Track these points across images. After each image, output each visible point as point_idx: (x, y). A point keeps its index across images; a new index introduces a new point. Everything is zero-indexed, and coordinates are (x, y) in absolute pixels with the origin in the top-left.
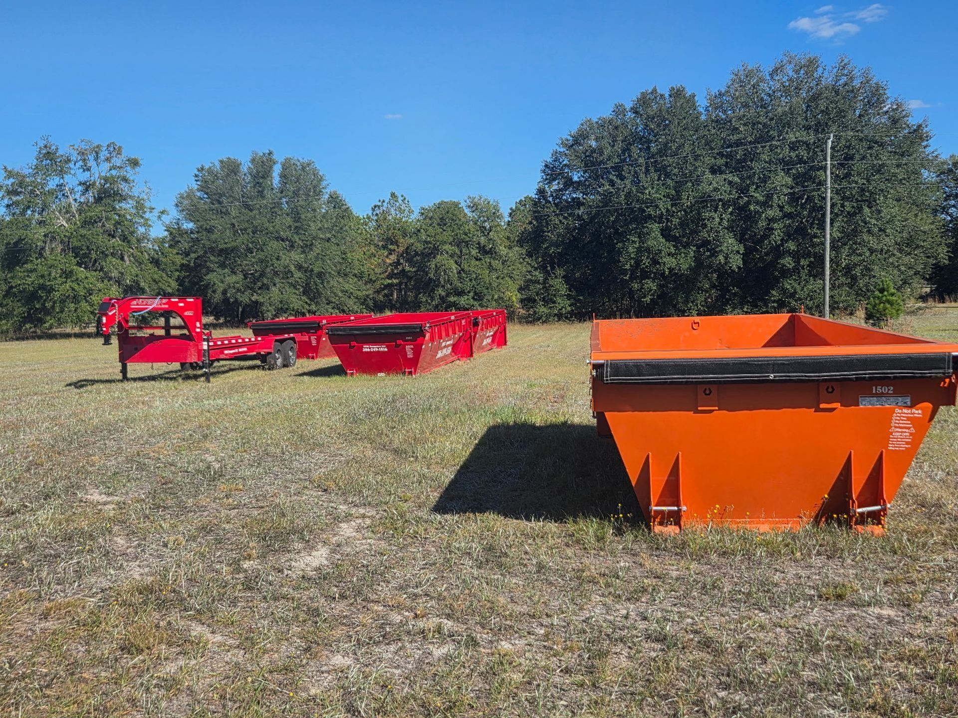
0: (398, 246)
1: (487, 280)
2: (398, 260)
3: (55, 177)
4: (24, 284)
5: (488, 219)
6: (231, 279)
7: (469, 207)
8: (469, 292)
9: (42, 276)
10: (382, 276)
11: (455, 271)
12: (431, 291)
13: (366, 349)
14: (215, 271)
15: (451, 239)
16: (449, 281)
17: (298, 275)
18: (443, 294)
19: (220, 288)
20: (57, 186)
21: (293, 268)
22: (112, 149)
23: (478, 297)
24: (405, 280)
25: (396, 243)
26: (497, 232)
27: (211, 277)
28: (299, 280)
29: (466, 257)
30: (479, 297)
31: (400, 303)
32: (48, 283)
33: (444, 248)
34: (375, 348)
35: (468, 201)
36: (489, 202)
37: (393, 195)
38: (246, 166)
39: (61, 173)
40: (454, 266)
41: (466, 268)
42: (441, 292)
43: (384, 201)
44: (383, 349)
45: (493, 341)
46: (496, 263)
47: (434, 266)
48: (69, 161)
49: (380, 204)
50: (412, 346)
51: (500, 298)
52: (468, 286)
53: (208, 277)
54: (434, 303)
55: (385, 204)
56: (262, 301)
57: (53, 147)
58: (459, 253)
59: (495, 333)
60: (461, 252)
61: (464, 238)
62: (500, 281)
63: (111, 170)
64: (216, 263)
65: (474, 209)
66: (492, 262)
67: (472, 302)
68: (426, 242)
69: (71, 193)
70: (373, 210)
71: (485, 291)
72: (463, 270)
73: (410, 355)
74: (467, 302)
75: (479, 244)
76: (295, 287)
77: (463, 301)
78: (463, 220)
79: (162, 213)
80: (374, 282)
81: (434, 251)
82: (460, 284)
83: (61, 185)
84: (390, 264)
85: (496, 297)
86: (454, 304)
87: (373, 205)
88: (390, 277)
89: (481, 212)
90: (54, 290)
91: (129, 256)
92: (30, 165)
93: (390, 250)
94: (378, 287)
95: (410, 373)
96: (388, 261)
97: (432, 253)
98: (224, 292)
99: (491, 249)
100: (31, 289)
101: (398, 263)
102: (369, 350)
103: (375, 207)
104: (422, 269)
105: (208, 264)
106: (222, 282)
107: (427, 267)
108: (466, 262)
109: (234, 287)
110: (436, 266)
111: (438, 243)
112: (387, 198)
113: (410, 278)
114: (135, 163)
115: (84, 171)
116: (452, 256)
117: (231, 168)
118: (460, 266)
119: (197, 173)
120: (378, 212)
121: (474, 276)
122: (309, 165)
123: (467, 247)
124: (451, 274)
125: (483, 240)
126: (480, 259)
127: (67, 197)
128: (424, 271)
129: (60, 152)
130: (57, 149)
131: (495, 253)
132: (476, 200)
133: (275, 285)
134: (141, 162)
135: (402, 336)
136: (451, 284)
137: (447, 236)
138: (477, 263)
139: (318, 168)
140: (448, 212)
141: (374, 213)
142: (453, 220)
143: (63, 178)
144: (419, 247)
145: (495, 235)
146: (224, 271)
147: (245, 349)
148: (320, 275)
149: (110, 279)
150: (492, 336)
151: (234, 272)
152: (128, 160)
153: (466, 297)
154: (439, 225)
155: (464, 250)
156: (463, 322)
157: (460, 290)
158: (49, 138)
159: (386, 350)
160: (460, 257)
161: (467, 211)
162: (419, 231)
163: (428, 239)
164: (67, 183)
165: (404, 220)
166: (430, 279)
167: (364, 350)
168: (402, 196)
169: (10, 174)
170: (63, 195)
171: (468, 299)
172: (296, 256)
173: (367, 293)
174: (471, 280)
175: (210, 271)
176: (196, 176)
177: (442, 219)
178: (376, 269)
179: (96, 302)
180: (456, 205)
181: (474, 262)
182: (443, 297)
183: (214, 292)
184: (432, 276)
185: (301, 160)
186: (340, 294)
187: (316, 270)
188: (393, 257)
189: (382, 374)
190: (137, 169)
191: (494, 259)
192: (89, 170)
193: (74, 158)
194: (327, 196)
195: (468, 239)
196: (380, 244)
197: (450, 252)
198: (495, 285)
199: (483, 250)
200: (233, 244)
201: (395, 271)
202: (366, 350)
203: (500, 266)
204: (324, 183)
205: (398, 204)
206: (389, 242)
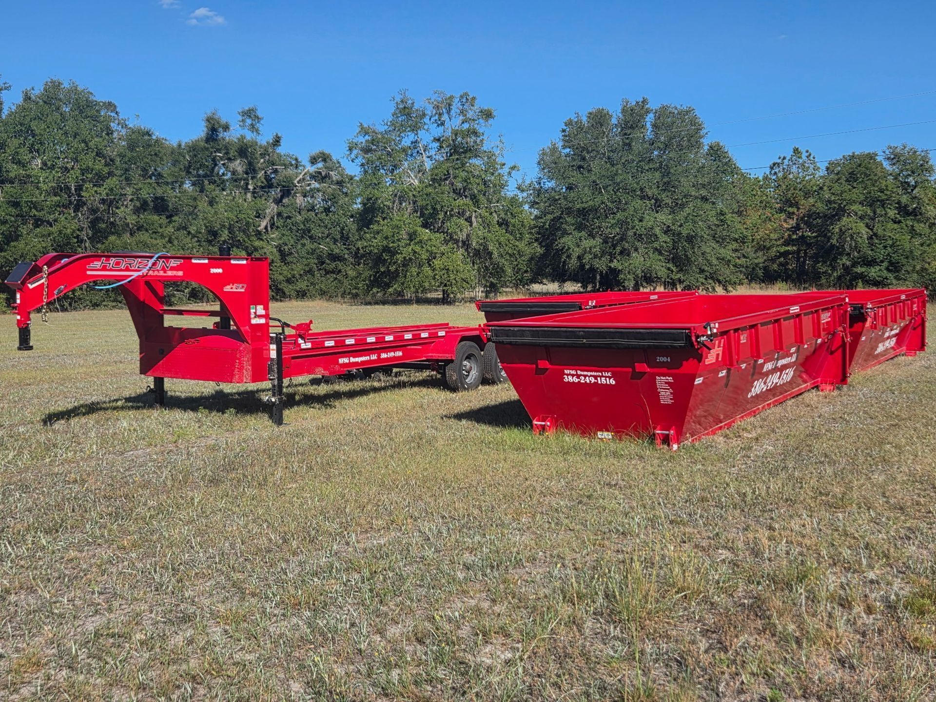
0: (798, 209)
1: (907, 246)
2: (798, 224)
3: (409, 133)
4: (370, 246)
5: (913, 172)
6: (587, 243)
7: (888, 159)
8: (882, 262)
9: (386, 238)
10: (778, 243)
11: (865, 236)
12: (833, 260)
13: (570, 377)
14: (571, 233)
15: (862, 197)
16: (856, 247)
17: (663, 238)
18: (848, 263)
19: (576, 252)
20: (412, 143)
21: (657, 231)
22: (464, 100)
23: (894, 267)
24: (804, 248)
25: (797, 205)
26: (925, 188)
27: (567, 241)
28: (665, 245)
29: (881, 219)
30: (896, 267)
31: (797, 273)
32: (391, 245)
33: (853, 208)
34: (588, 377)
35: (887, 152)
36: (915, 152)
37: (796, 151)
38: (616, 115)
39: (415, 128)
40: (864, 231)
41: (880, 232)
42: (845, 261)
43: (784, 158)
44: (607, 379)
45: (899, 343)
46: (920, 227)
47: (837, 230)
48: (424, 115)
49: (779, 161)
50: (670, 379)
51: (924, 269)
52: (881, 254)
53: (563, 240)
54: (835, 274)
55: (786, 162)
56: (620, 268)
57: (410, 102)
58: (872, 214)
59: (903, 330)
60: (875, 213)
61: (879, 196)
62: (926, 248)
63: (463, 123)
64: (573, 225)
65: (894, 161)
66: (916, 225)
67: (885, 273)
68: (830, 202)
69: (424, 151)
70: (772, 168)
71: (904, 261)
72: (875, 235)
73: (666, 396)
74: (878, 274)
75: (899, 203)
76: (660, 253)
77: (873, 272)
78: (880, 174)
79: (513, 168)
80: (769, 249)
81: (840, 212)
82: (870, 252)
83: (416, 142)
84: (788, 229)
85: (918, 268)
86: (862, 276)
87: (771, 163)
88: (786, 243)
89: (905, 164)
90: (397, 252)
91: (476, 217)
92: (385, 121)
93: (789, 213)
94: (773, 254)
95: (666, 440)
96: (785, 225)
97: (836, 214)
98: (579, 258)
99: (915, 209)
100: (376, 251)
101: (797, 228)
102: (576, 380)
103: (774, 164)
104: (824, 233)
105: (564, 226)
106: (578, 246)
107: (829, 231)
108: (880, 225)
109: (590, 253)
110: (841, 230)
111: (845, 203)
112: (789, 154)
113: (809, 245)
114: (488, 115)
115: (438, 126)
116: (862, 218)
117: (599, 119)
118: (872, 230)
119: (565, 128)
120: (777, 170)
121: (890, 242)
122: (687, 112)
123: (883, 206)
124: (859, 239)
125: (904, 199)
126: (899, 222)
127: (422, 154)
128: (825, 236)
129: (416, 107)
130: (413, 104)
131: (921, 214)
132: (898, 150)
133: (636, 250)
134: (494, 113)
135: (648, 354)
136: (859, 252)
137: (858, 193)
138: (896, 226)
139: (698, 116)
140: (860, 166)
141: (773, 172)
142: (866, 174)
143: (417, 134)
144: (821, 207)
145: (922, 192)
146: (580, 234)
147: (399, 354)
148: (690, 239)
149: (456, 241)
150: (896, 335)
151: (592, 236)
152: (481, 112)
153: (878, 268)
154: (847, 181)
155: (878, 211)
156: (825, 317)
157: (870, 259)
158: (407, 93)
159: (613, 382)
160: (873, 219)
161: (886, 165)
162: (821, 188)
163: (833, 198)
164: (421, 140)
165: (807, 178)
166: (832, 246)
167: (566, 379)
168: (807, 152)
169: (365, 131)
170: (418, 152)
171: (880, 270)
172: (663, 217)
173: (756, 261)
174: (885, 247)
175: (565, 233)
176: (564, 131)
177: (852, 173)
178: (772, 235)
179: (437, 266)
180: (872, 157)
181: (891, 225)
182: (848, 267)
183: (569, 257)
184: (834, 242)
185: (679, 107)
186: (715, 262)
187: (685, 232)
188: (792, 222)
189: (606, 435)
190: (491, 121)
191: (919, 221)
192: (443, 124)
193: (429, 112)
194: (706, 148)
195: (884, 197)
196: (778, 206)
197: (860, 213)
198: (917, 253)
199: (903, 210)
200: (591, 203)
201: (794, 237)
202: (571, 379)
203: (927, 231)
204: (702, 133)
205: (801, 161)
206: (788, 203)
